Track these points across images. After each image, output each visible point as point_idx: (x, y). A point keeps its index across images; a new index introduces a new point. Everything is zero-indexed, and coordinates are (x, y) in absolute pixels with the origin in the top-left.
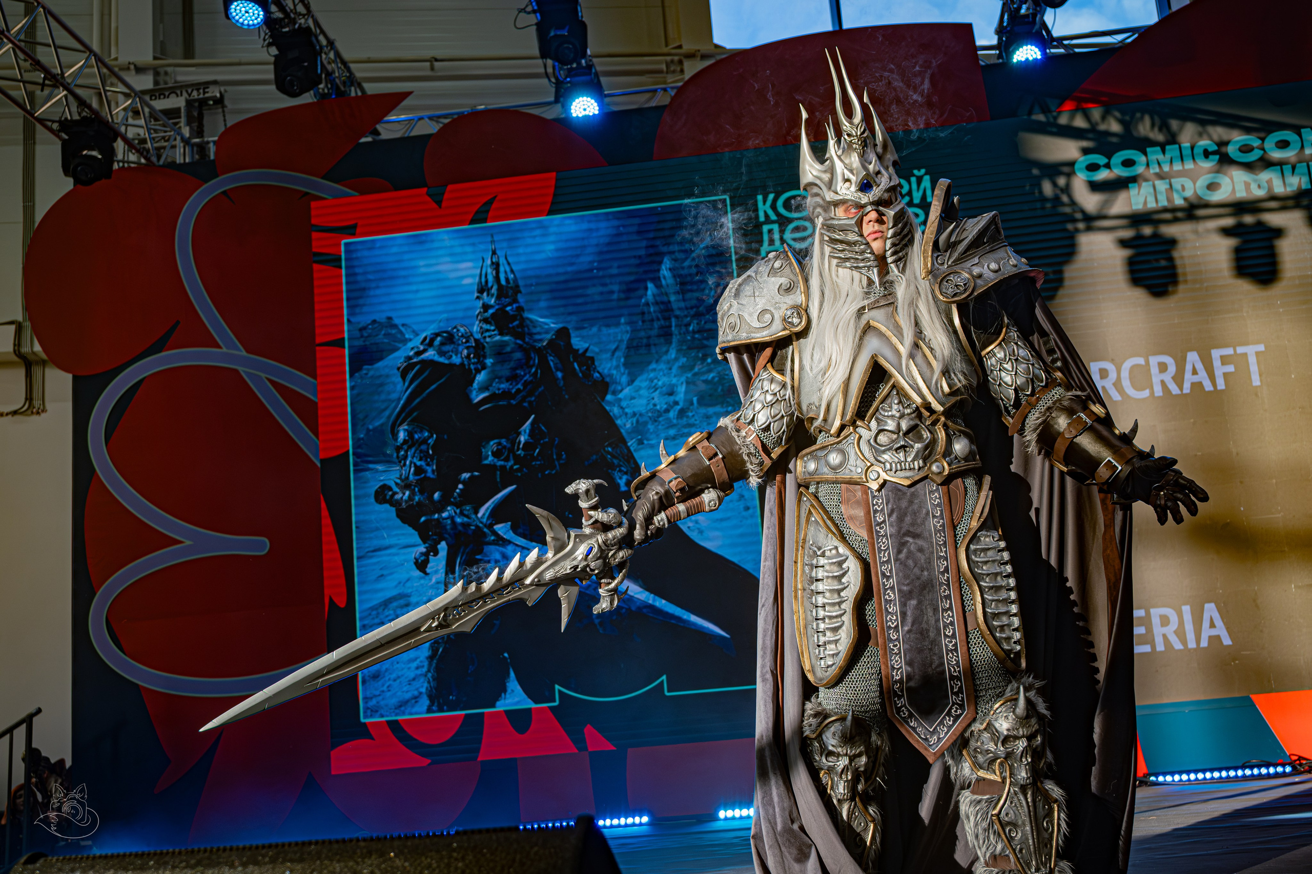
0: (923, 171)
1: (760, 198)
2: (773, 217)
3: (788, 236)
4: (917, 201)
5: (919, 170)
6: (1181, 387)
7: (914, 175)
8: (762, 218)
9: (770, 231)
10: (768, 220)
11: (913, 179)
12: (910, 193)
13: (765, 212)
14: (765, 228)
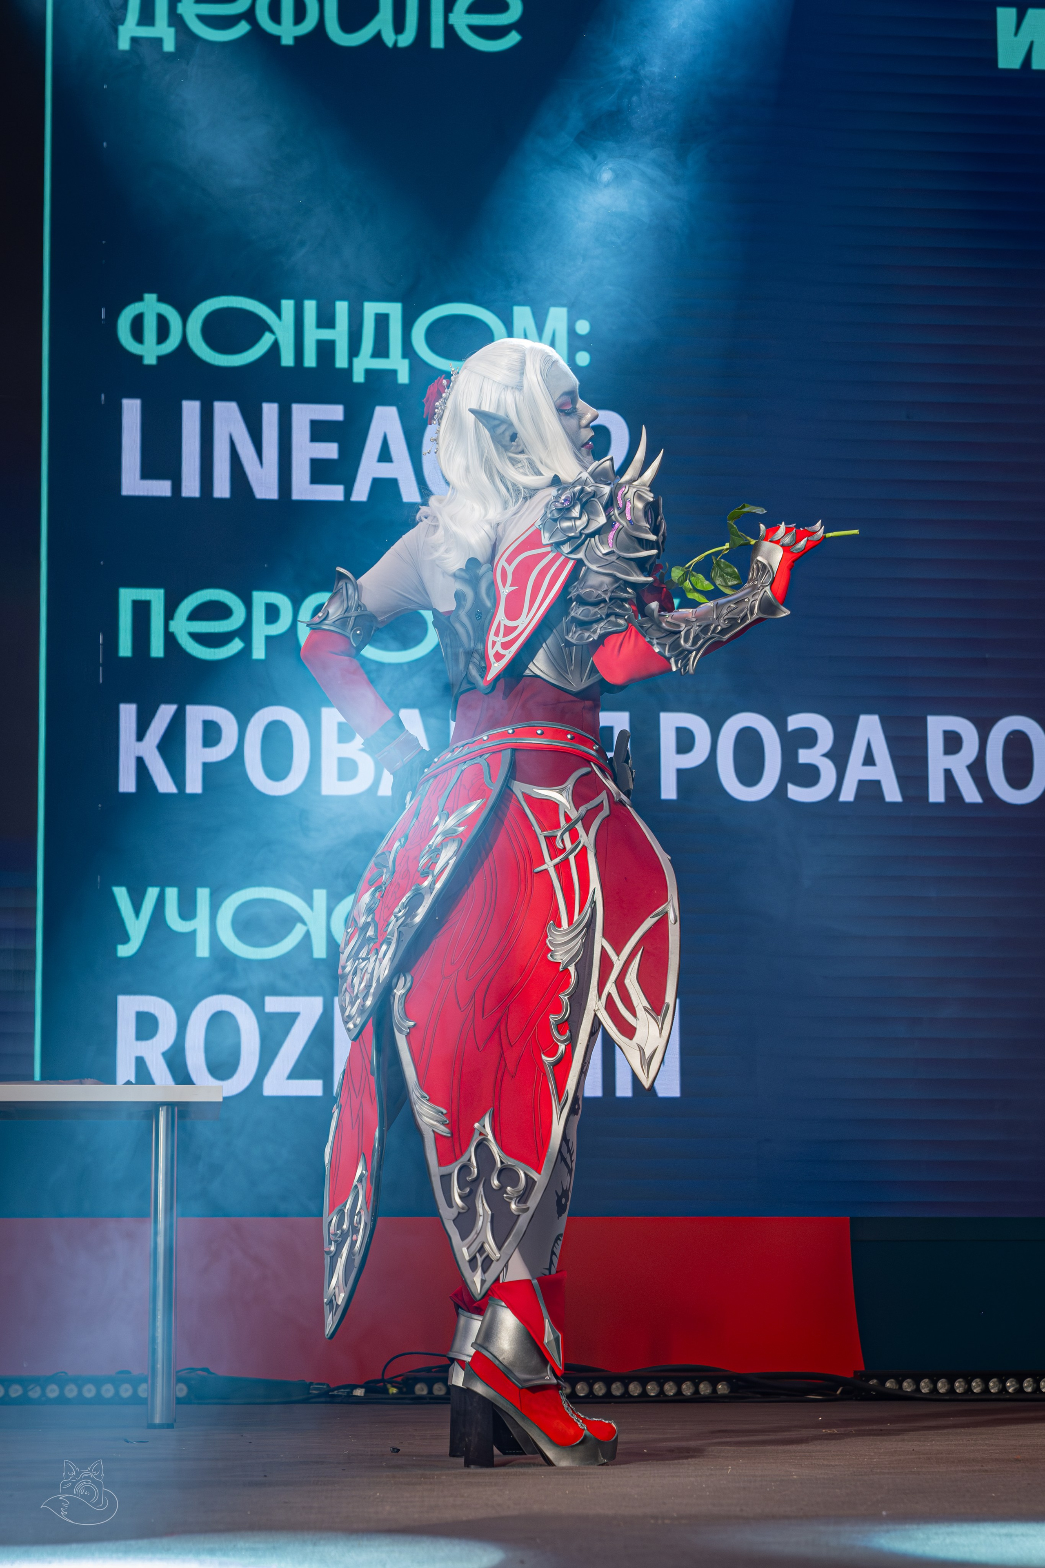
3: (189, 8)
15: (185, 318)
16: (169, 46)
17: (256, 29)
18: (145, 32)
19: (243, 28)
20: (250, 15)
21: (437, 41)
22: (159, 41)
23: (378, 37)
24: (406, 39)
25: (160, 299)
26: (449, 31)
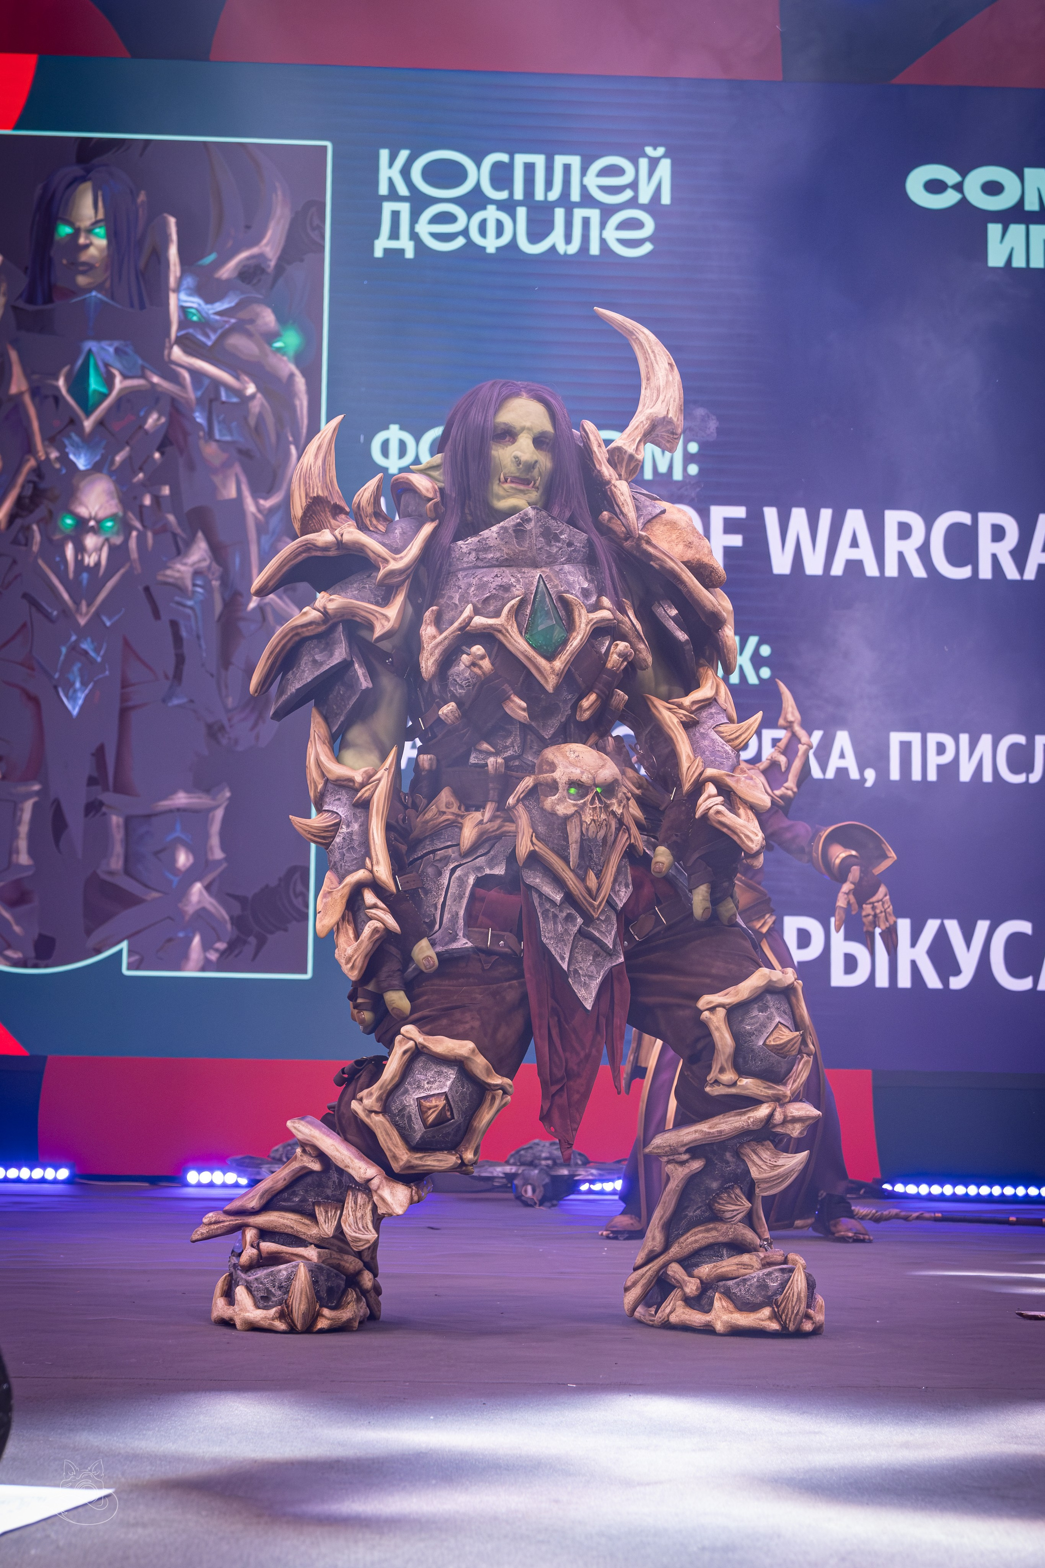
0: (661, 151)
1: (384, 154)
2: (403, 190)
3: (424, 228)
4: (645, 197)
5: (655, 149)
6: (1021, 566)
7: (645, 155)
8: (383, 190)
9: (396, 215)
10: (393, 195)
11: (643, 163)
12: (634, 185)
13: (391, 181)
14: (388, 208)
15: (418, 440)
16: (410, 254)
17: (470, 243)
18: (394, 244)
19: (460, 241)
20: (465, 232)
21: (595, 249)
22: (402, 251)
23: (553, 248)
24: (574, 248)
25: (401, 429)
26: (603, 242)
